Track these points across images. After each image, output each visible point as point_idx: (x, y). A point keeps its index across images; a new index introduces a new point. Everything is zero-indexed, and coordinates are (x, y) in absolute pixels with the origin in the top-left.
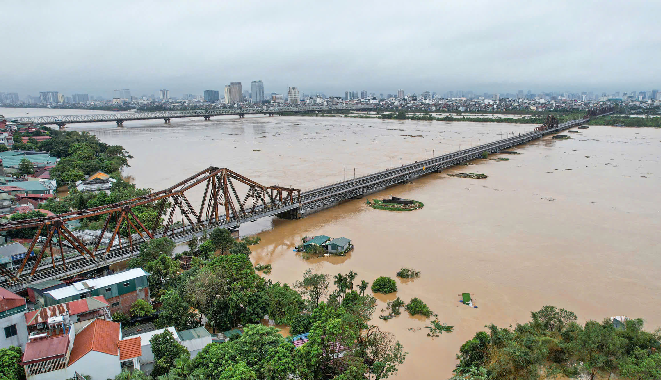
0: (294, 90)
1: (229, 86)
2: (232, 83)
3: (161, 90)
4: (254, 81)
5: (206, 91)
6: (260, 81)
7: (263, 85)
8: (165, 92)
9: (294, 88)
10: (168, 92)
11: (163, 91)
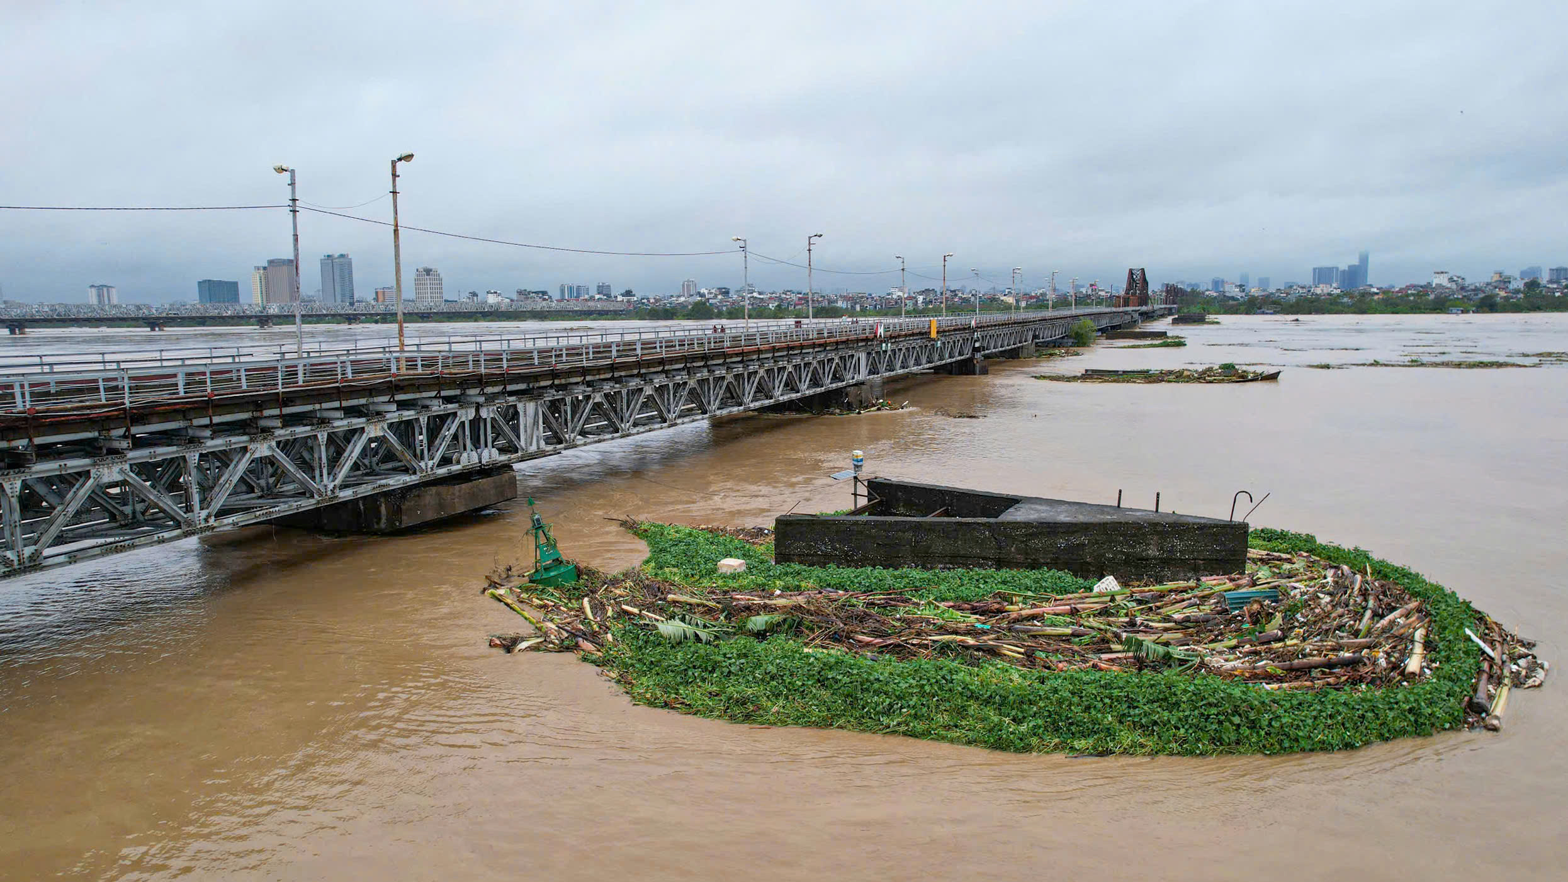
0: (428, 274)
1: (265, 268)
2: (271, 262)
3: (92, 286)
4: (328, 256)
5: (205, 281)
6: (342, 256)
7: (350, 264)
8: (105, 289)
9: (428, 272)
10: (114, 292)
11: (100, 288)
